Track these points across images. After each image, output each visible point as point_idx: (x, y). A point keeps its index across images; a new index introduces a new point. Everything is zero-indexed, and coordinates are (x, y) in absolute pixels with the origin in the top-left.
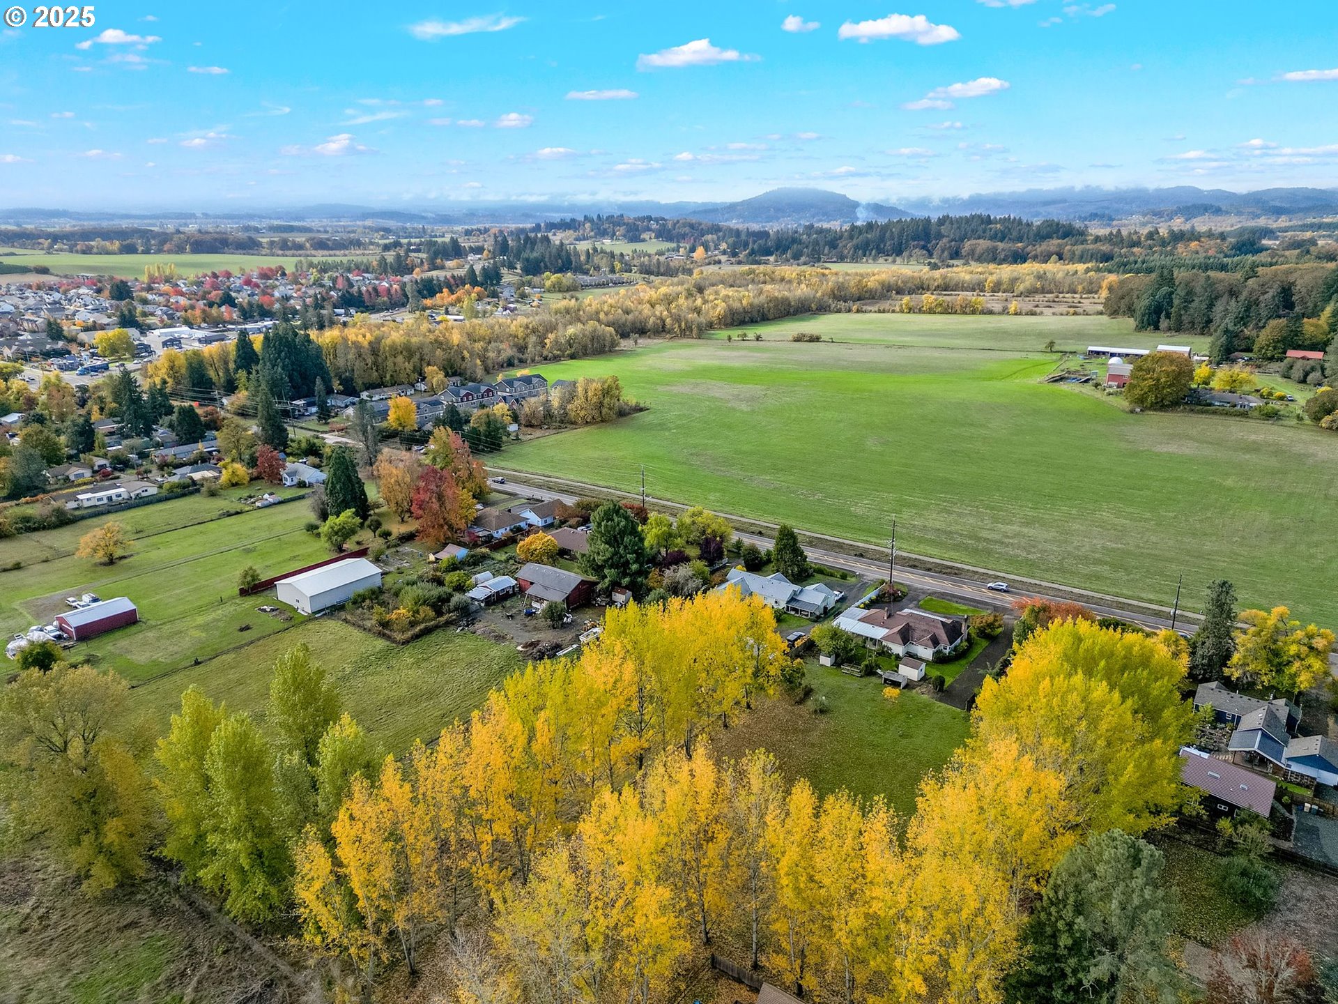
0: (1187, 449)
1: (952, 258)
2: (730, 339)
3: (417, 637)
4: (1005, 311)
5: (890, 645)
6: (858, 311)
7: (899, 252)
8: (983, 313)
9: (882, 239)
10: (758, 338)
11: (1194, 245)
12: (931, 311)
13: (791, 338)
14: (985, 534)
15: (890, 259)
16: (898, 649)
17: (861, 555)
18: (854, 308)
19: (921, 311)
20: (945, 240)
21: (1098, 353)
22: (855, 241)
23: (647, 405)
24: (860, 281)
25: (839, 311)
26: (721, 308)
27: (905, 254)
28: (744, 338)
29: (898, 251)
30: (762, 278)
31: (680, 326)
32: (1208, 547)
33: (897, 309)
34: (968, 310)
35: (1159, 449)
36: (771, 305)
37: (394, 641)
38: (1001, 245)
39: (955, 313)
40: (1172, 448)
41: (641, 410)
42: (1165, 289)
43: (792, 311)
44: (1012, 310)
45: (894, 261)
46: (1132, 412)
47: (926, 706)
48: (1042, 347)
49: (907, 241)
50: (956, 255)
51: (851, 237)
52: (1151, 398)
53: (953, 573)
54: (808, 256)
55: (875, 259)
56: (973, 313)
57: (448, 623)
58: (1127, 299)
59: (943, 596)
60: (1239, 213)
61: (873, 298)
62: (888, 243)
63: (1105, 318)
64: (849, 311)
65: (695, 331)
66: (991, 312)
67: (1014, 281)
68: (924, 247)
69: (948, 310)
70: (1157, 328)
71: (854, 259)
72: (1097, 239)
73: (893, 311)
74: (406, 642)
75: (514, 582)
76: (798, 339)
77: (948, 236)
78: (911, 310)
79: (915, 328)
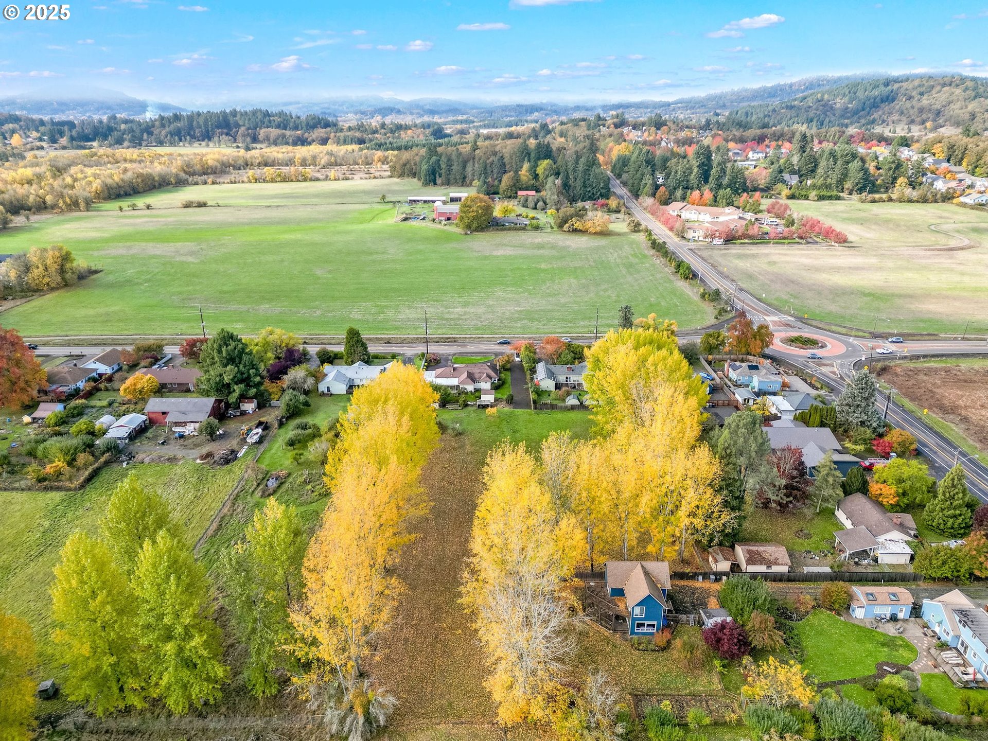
0: (509, 252)
1: (253, 143)
2: (121, 209)
3: (89, 480)
4: (327, 178)
5: (465, 386)
6: (213, 183)
7: (209, 138)
8: (311, 180)
9: (191, 127)
10: (148, 207)
11: (409, 132)
12: (273, 181)
13: (180, 205)
14: (447, 316)
15: (204, 143)
16: (470, 388)
17: (389, 343)
18: (210, 181)
19: (264, 181)
20: (243, 128)
21: (414, 201)
22: (167, 129)
23: (99, 267)
24: (201, 159)
25: (196, 184)
26: (97, 185)
27: (216, 139)
28: (134, 207)
29: (207, 137)
30: (106, 160)
31: (64, 202)
32: (563, 301)
33: (246, 180)
34: (300, 178)
35: (495, 253)
36: (140, 180)
37: (70, 490)
38: (288, 133)
39: (292, 181)
40: (500, 252)
41: (96, 272)
42: (434, 158)
43: (157, 184)
44: (332, 177)
45: (208, 145)
46: (466, 234)
47: (511, 413)
48: (378, 200)
49: (212, 129)
50: (255, 139)
51: (163, 126)
52: (475, 225)
53: (454, 341)
54: (130, 142)
55: (190, 143)
56: (305, 180)
57: (107, 463)
58: (408, 166)
59: (461, 354)
60: (412, 113)
61: (215, 173)
62: (197, 131)
63: (395, 180)
64: (205, 183)
65: (82, 205)
66: (317, 179)
67: (314, 158)
68: (227, 134)
69: (285, 179)
70: (435, 184)
71: (172, 144)
72: (350, 129)
73: (243, 182)
74: (82, 486)
75: (144, 417)
76: (188, 205)
77: (244, 125)
78: (256, 180)
79: (271, 193)
